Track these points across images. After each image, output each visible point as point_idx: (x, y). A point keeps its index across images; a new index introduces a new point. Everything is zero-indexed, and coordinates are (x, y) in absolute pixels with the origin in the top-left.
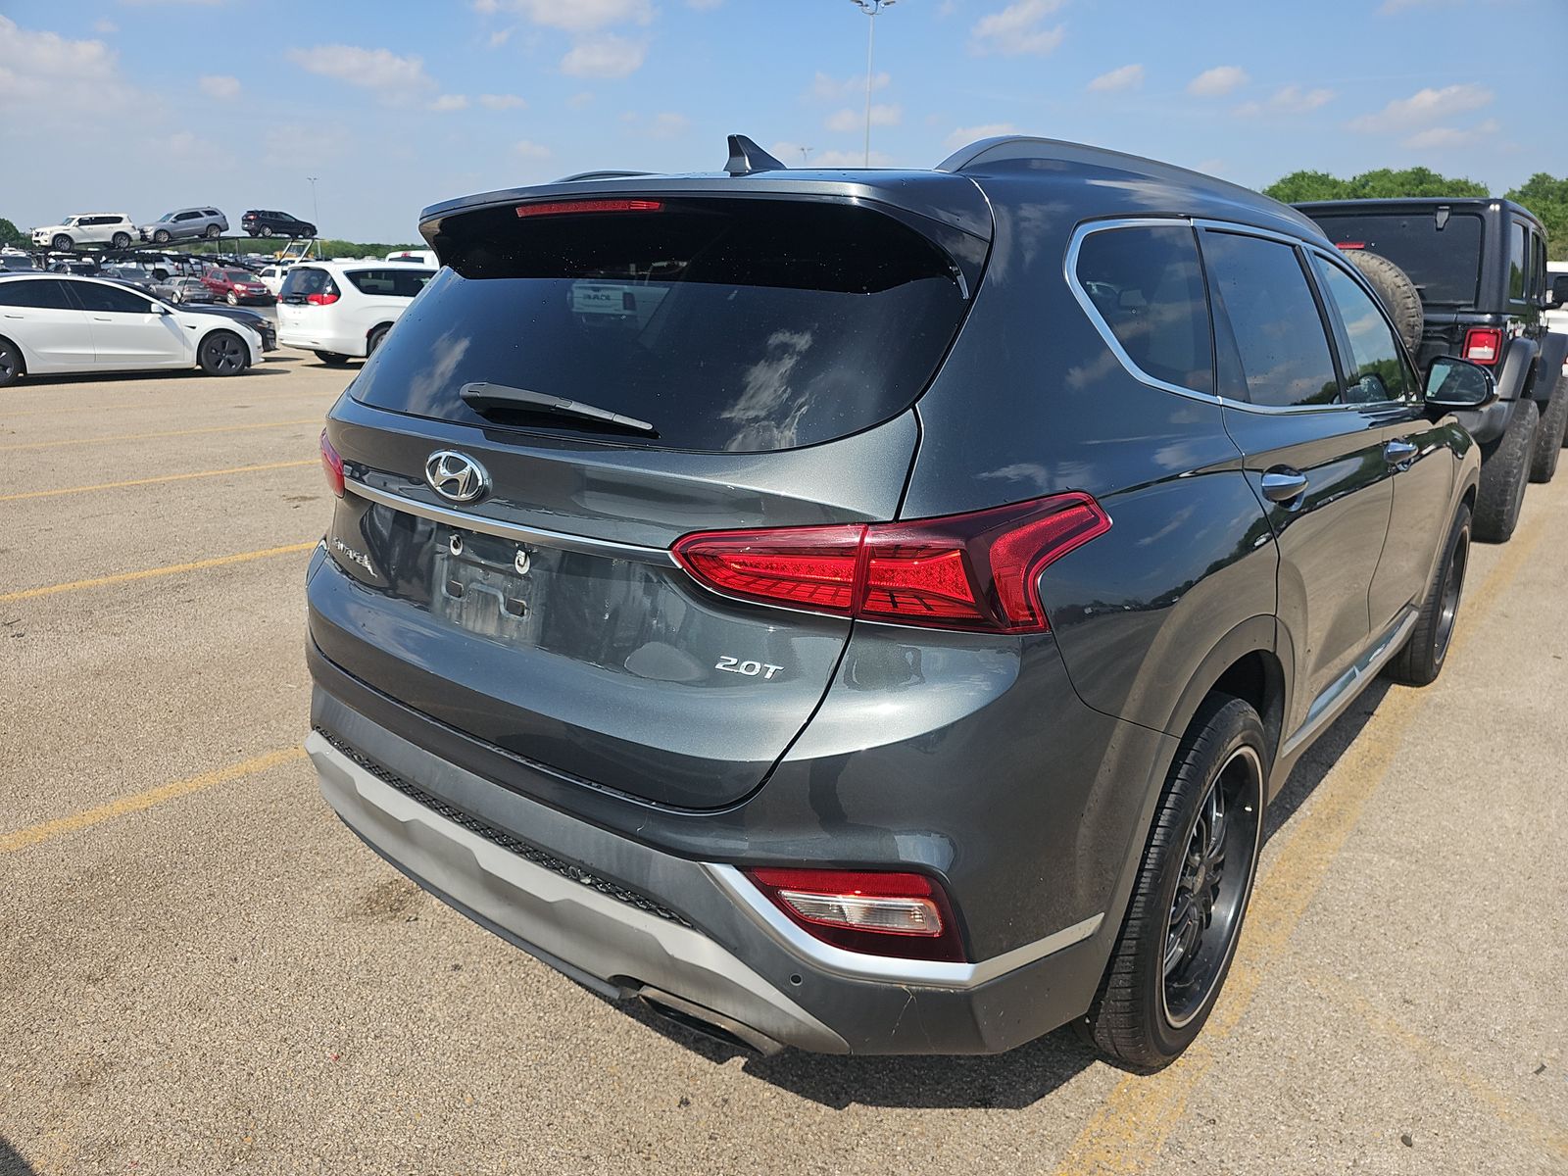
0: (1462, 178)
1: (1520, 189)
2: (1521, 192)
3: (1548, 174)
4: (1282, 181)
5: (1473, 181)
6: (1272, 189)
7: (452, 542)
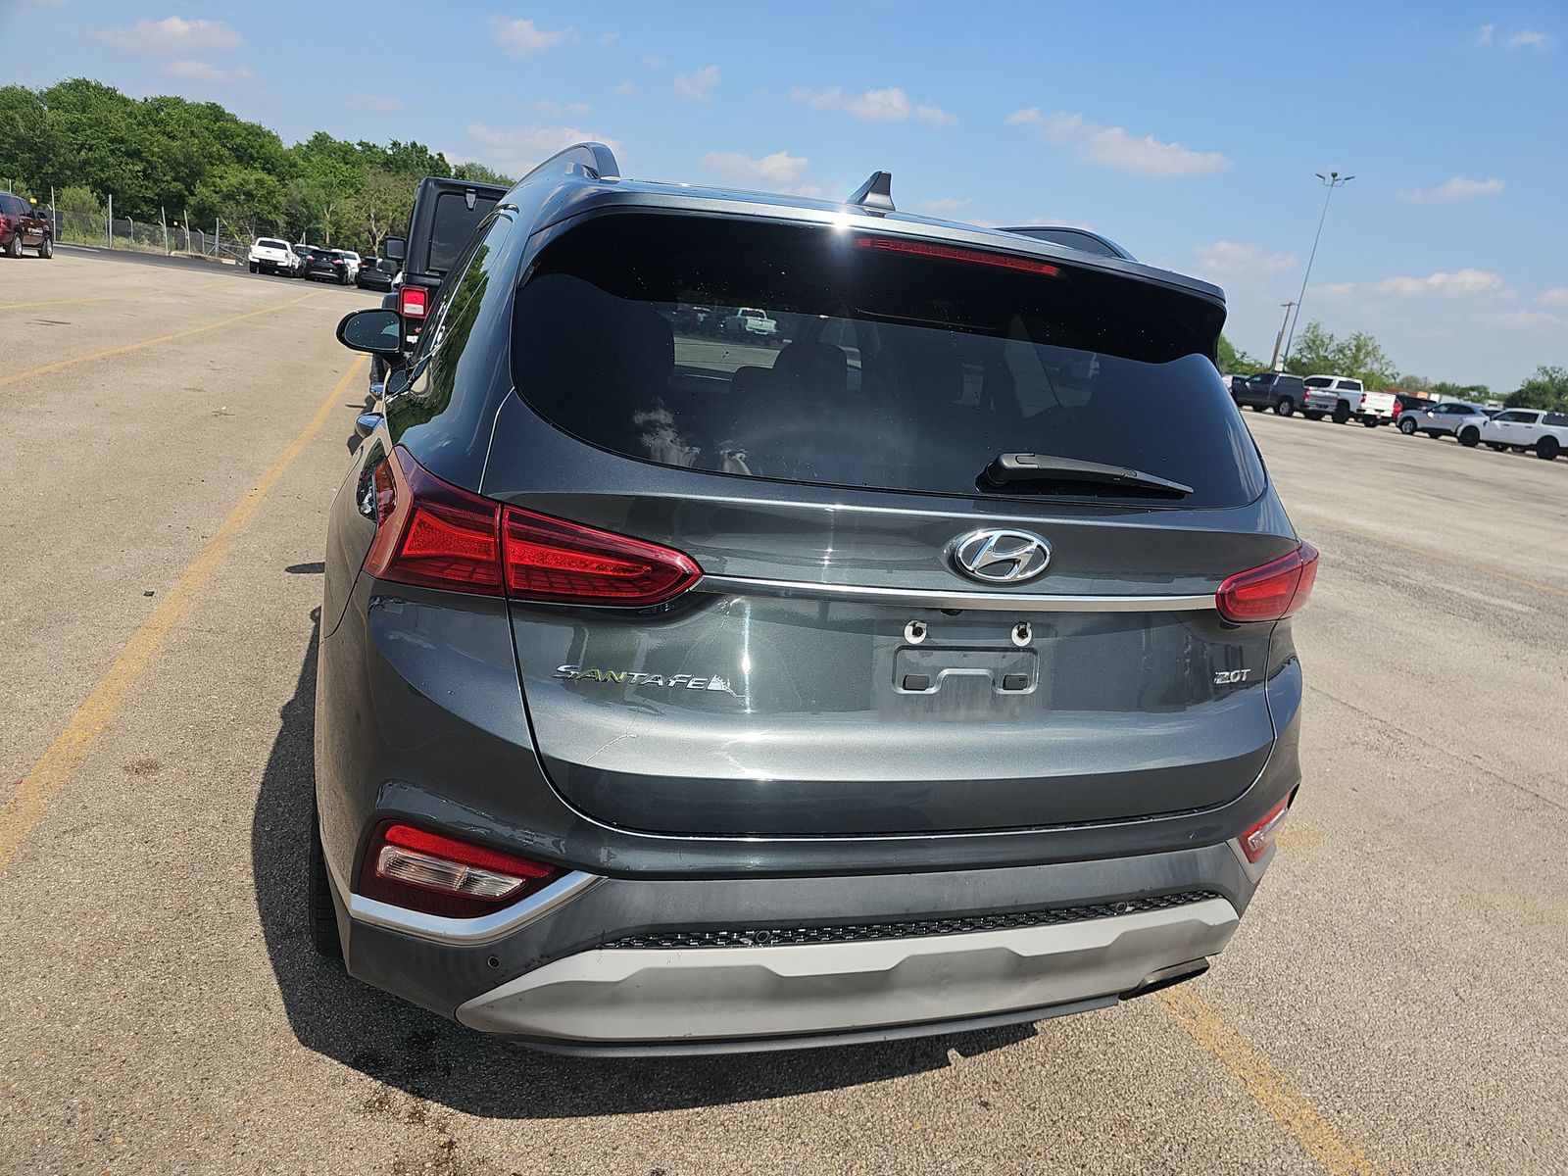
0: (256, 122)
1: (307, 143)
2: (308, 146)
3: (327, 133)
4: (61, 84)
5: (266, 127)
6: (51, 92)
7: (909, 630)
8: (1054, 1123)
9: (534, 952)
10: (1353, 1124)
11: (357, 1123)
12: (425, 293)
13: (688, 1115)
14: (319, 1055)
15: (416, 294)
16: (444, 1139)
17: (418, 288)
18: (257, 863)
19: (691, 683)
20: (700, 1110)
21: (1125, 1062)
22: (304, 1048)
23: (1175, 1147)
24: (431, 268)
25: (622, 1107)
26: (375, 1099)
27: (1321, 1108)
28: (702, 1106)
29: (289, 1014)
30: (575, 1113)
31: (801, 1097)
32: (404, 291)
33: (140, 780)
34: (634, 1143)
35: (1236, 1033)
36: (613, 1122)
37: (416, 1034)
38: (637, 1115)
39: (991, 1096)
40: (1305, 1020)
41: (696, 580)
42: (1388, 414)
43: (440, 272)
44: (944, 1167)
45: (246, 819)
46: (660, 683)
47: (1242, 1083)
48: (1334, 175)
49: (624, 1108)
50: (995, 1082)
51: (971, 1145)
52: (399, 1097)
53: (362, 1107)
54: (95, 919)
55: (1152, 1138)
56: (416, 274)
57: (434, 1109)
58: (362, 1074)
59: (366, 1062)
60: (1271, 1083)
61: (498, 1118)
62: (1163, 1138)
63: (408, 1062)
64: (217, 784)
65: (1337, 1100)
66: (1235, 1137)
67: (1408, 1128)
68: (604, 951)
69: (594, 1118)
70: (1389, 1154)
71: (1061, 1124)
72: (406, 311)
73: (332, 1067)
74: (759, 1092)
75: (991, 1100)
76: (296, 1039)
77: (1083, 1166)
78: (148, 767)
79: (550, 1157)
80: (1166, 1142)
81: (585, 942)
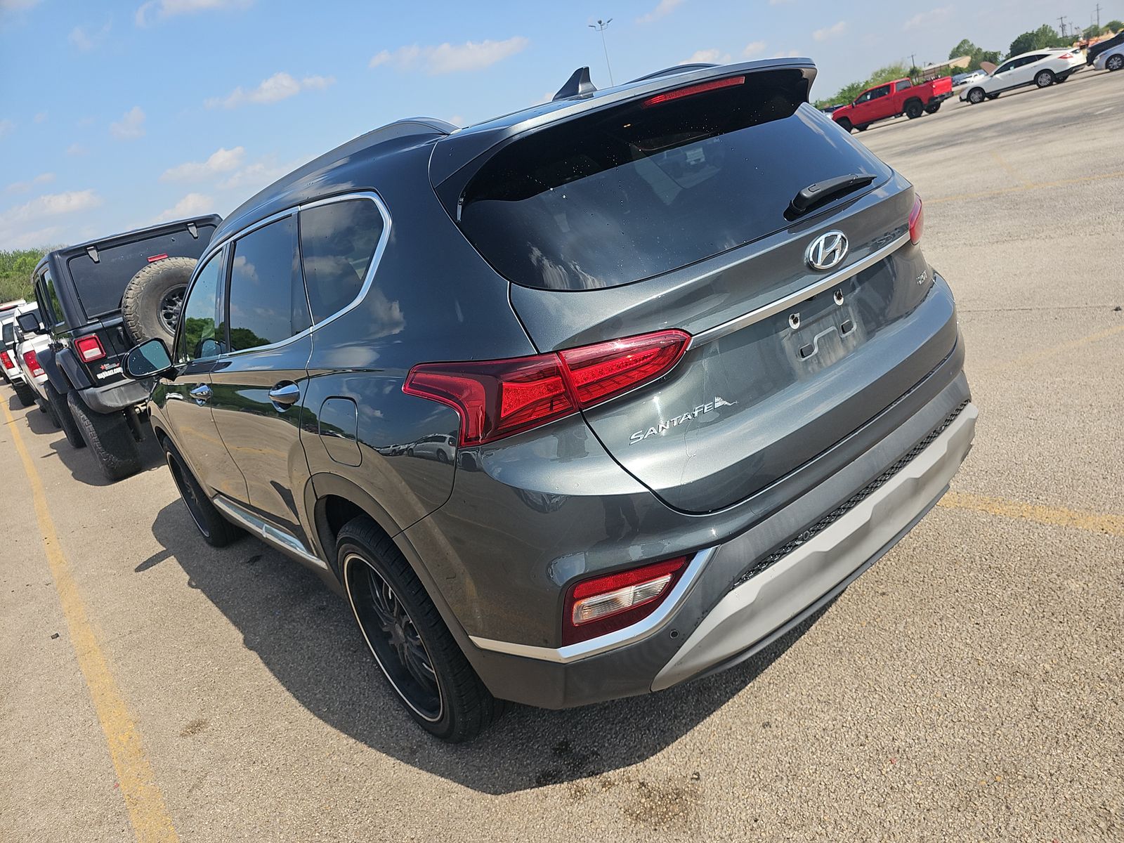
7: (791, 321)
8: (923, 581)
9: (698, 613)
10: (1049, 500)
11: (578, 809)
12: (95, 338)
13: (748, 691)
14: (513, 794)
15: (89, 342)
16: (636, 785)
17: (88, 336)
18: (343, 729)
19: (706, 408)
20: (751, 684)
21: (924, 536)
22: (500, 796)
23: (987, 557)
24: (89, 318)
25: (710, 709)
26: (573, 792)
27: (1029, 501)
28: (750, 682)
29: (468, 787)
30: (689, 728)
31: (793, 647)
32: (78, 343)
33: (201, 736)
34: (737, 721)
35: (958, 493)
36: (715, 717)
37: (555, 749)
38: (722, 707)
39: (881, 589)
40: (980, 469)
41: (690, 341)
42: (703, 160)
43: (98, 318)
44: (897, 632)
45: (303, 713)
46: (690, 417)
47: (984, 512)
48: (600, 22)
49: (712, 709)
50: (876, 582)
51: (898, 615)
52: (585, 782)
53: (572, 801)
54: (278, 820)
55: (973, 560)
56: (80, 327)
57: (612, 775)
58: (550, 786)
59: (545, 779)
60: (996, 504)
61: (652, 756)
62: (978, 557)
63: (569, 764)
64: (258, 707)
65: (1031, 494)
66: (1007, 536)
67: (1073, 487)
68: (735, 590)
69: (702, 723)
70: (1077, 503)
71: (926, 580)
72: (86, 357)
73: (528, 796)
74: (770, 658)
75: (884, 591)
76: (489, 795)
77: (957, 591)
78: (196, 727)
79: (702, 755)
80: (980, 558)
81: (724, 591)
